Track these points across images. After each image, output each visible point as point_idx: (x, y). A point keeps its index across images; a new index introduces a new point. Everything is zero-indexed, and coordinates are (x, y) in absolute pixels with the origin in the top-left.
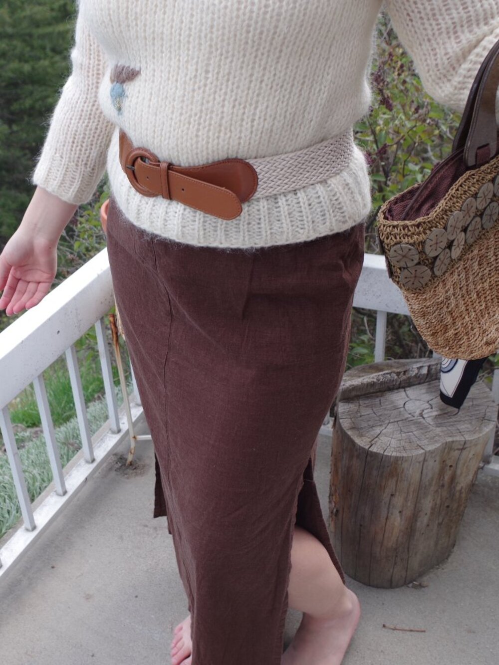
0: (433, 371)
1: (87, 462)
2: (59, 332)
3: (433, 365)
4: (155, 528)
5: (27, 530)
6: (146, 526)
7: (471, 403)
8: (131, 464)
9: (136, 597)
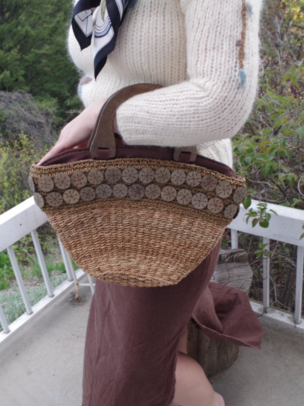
0: (222, 258)
1: (50, 297)
2: (21, 225)
3: (223, 254)
4: (78, 337)
5: (5, 333)
6: (74, 335)
7: (238, 278)
8: (78, 299)
9: (54, 375)
